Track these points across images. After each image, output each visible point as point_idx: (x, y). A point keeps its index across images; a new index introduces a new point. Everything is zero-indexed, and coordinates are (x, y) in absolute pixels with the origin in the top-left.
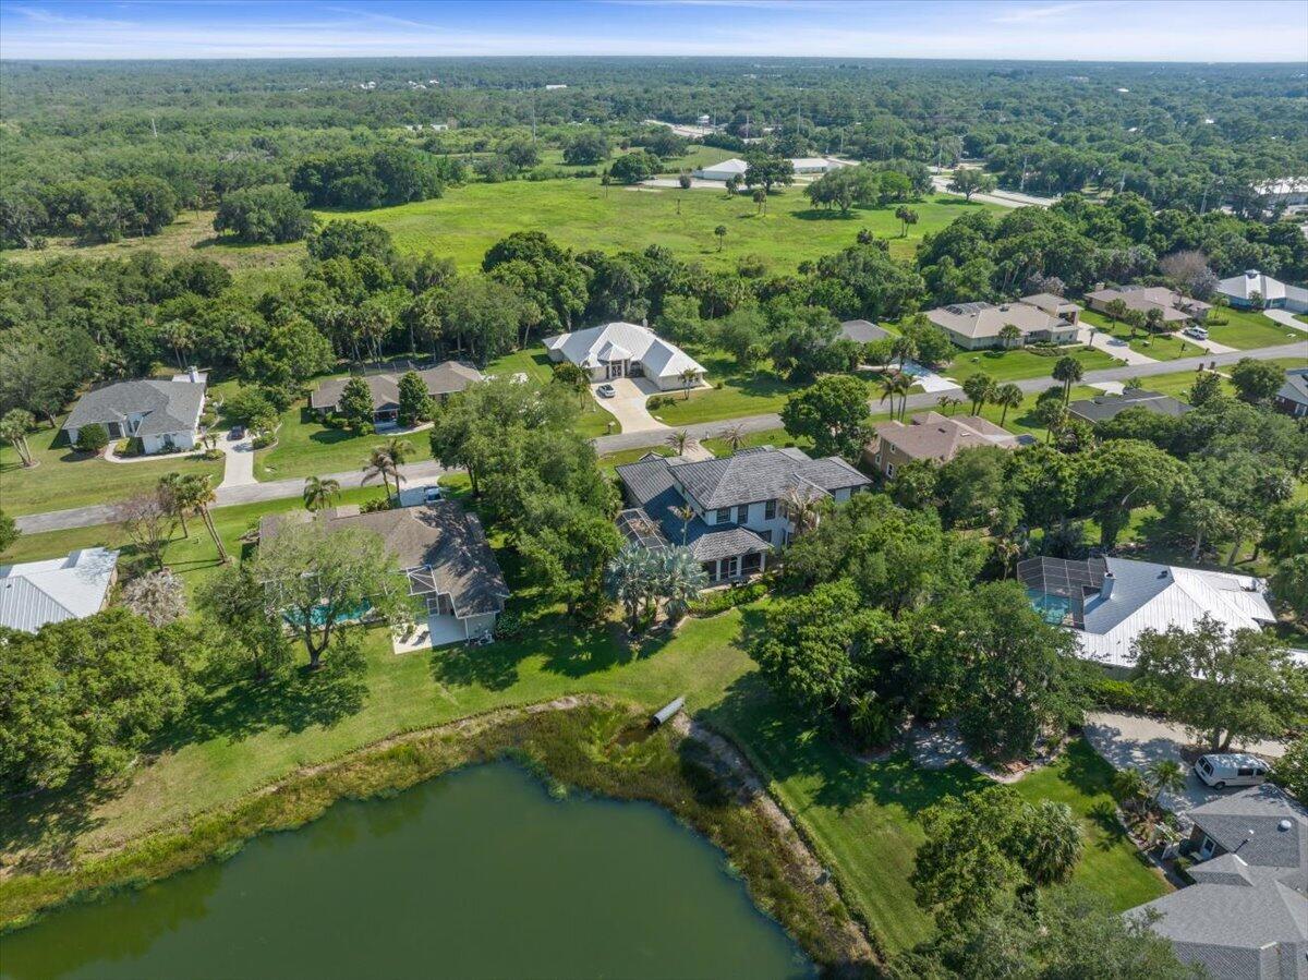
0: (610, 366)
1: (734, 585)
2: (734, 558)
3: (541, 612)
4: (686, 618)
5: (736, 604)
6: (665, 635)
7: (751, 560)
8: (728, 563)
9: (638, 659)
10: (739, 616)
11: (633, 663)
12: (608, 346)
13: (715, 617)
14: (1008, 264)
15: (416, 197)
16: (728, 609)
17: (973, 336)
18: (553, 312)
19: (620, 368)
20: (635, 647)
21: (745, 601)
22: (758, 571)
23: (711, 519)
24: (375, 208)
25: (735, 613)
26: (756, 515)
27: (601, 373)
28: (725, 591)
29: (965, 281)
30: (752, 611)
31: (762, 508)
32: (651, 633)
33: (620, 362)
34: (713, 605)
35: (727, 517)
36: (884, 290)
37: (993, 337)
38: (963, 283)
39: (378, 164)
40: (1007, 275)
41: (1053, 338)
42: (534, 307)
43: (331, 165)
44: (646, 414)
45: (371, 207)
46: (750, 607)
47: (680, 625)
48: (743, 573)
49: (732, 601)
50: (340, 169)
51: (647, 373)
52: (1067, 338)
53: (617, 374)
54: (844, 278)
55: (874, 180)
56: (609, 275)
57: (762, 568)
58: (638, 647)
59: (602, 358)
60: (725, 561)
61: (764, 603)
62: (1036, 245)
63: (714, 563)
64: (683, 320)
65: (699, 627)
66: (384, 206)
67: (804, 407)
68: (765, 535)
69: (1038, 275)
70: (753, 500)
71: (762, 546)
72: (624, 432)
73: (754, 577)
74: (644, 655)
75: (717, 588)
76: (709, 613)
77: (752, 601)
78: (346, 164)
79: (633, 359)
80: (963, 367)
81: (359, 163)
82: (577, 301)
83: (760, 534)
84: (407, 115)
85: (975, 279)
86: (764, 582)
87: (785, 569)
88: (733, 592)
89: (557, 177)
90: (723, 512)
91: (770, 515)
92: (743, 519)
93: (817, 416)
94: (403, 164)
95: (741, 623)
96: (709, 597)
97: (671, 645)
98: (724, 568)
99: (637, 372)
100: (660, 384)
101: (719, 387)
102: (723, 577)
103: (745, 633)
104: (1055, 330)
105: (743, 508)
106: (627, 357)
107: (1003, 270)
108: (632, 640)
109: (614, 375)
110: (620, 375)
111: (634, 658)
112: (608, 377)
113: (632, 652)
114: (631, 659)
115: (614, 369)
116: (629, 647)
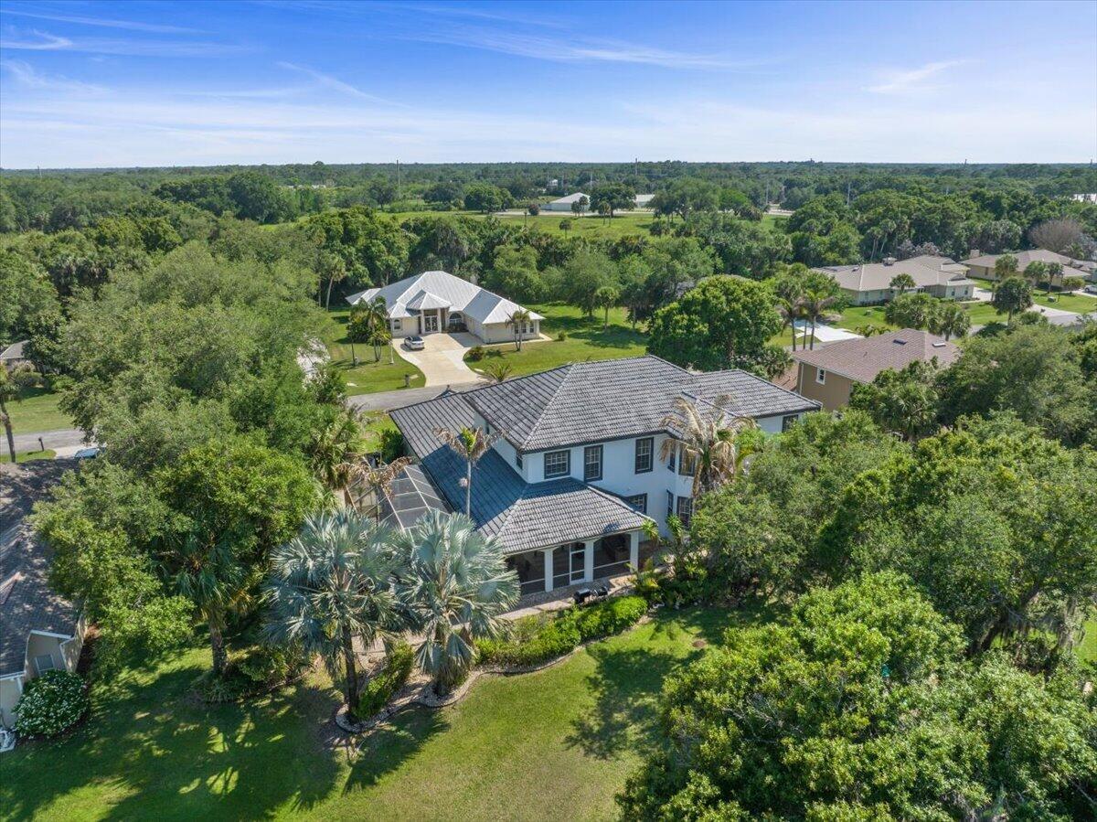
0: (422, 315)
1: (580, 599)
2: (579, 545)
3: (164, 668)
4: (473, 676)
5: (585, 640)
6: (425, 721)
7: (612, 547)
8: (569, 555)
9: (349, 786)
10: (590, 665)
11: (336, 797)
12: (422, 293)
13: (541, 672)
14: (876, 230)
16: (566, 651)
17: (861, 289)
18: (361, 268)
19: (435, 320)
20: (347, 753)
21: (602, 633)
22: (624, 570)
23: (534, 471)
25: (583, 661)
26: (618, 461)
27: (411, 327)
28: (561, 613)
29: (833, 247)
30: (618, 654)
31: (629, 449)
32: (391, 718)
33: (434, 312)
34: (535, 646)
35: (565, 467)
36: (749, 249)
37: (881, 291)
38: (831, 249)
39: (234, 188)
40: (876, 243)
41: (948, 293)
42: (337, 260)
44: (464, 366)
46: (613, 644)
47: (459, 693)
48: (597, 574)
49: (577, 635)
50: (195, 191)
51: (470, 326)
52: (962, 294)
53: (431, 328)
54: (702, 236)
55: (714, 192)
56: (434, 234)
57: (633, 564)
58: (356, 754)
59: (411, 307)
60: (561, 552)
61: (640, 636)
62: (902, 212)
63: (538, 556)
64: (518, 268)
65: (503, 696)
67: (683, 319)
68: (637, 502)
69: (908, 242)
70: (612, 433)
71: (630, 520)
72: (428, 384)
73: (620, 582)
74: (365, 775)
75: (546, 606)
76: (527, 663)
77: (618, 631)
78: (202, 186)
79: (452, 309)
80: (856, 320)
81: (215, 186)
82: (392, 257)
83: (627, 500)
84: (291, 179)
85: (844, 244)
86: (641, 591)
87: (680, 565)
88: (577, 614)
89: (414, 210)
90: (556, 458)
91: (643, 464)
92: (594, 471)
93: (704, 328)
94: (257, 186)
95: (594, 683)
96: (525, 630)
97: (435, 747)
98: (559, 567)
99: (457, 326)
100: (484, 335)
101: (561, 338)
102: (557, 583)
103: (605, 708)
104: (949, 284)
105: (594, 449)
106: (444, 306)
107: (872, 237)
108: (346, 734)
109: (428, 329)
110: (435, 329)
111: (341, 785)
112: (420, 332)
113: (337, 768)
114: (331, 787)
115: (427, 321)
116: (334, 754)
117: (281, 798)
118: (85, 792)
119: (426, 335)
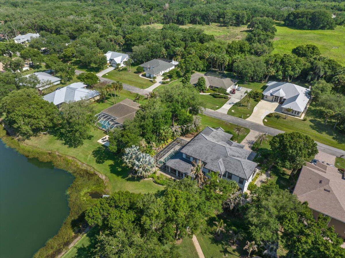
6: (139, 179)
8: (180, 173)
15: (323, 28)
20: (130, 176)
23: (184, 156)
24: (305, 30)
27: (270, 98)
33: (278, 97)
34: (159, 181)
43: (298, 14)
44: (263, 118)
45: (304, 29)
47: (146, 179)
59: (272, 93)
66: (308, 29)
70: (197, 158)
72: (247, 119)
74: (128, 179)
79: (284, 98)
97: (136, 182)
101: (305, 120)
102: (178, 176)
106: (282, 96)
108: (132, 174)
109: (275, 101)
110: (277, 101)
111: (126, 178)
112: (273, 101)
113: (128, 177)
114: (125, 178)
115: (275, 98)
116: (129, 175)
117: (121, 175)
118: (111, 161)
119: (274, 102)
